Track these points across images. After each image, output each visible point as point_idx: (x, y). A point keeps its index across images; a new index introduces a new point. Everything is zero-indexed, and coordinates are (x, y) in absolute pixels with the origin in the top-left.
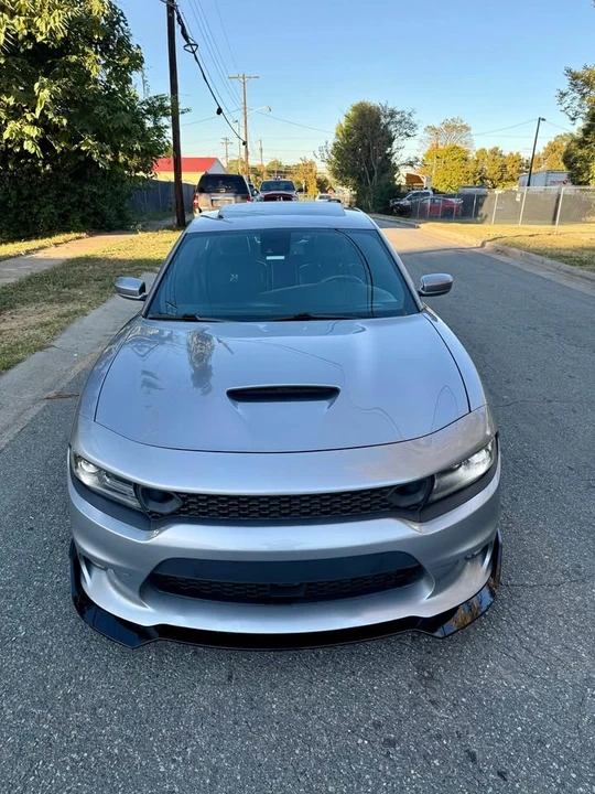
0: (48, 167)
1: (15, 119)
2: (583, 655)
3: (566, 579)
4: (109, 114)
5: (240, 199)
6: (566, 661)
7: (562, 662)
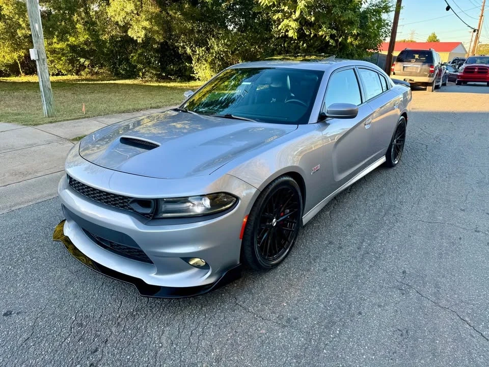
0: (305, 45)
1: (287, 18)
2: (213, 354)
3: (275, 319)
4: (342, 12)
5: (426, 67)
6: (199, 350)
7: (197, 349)
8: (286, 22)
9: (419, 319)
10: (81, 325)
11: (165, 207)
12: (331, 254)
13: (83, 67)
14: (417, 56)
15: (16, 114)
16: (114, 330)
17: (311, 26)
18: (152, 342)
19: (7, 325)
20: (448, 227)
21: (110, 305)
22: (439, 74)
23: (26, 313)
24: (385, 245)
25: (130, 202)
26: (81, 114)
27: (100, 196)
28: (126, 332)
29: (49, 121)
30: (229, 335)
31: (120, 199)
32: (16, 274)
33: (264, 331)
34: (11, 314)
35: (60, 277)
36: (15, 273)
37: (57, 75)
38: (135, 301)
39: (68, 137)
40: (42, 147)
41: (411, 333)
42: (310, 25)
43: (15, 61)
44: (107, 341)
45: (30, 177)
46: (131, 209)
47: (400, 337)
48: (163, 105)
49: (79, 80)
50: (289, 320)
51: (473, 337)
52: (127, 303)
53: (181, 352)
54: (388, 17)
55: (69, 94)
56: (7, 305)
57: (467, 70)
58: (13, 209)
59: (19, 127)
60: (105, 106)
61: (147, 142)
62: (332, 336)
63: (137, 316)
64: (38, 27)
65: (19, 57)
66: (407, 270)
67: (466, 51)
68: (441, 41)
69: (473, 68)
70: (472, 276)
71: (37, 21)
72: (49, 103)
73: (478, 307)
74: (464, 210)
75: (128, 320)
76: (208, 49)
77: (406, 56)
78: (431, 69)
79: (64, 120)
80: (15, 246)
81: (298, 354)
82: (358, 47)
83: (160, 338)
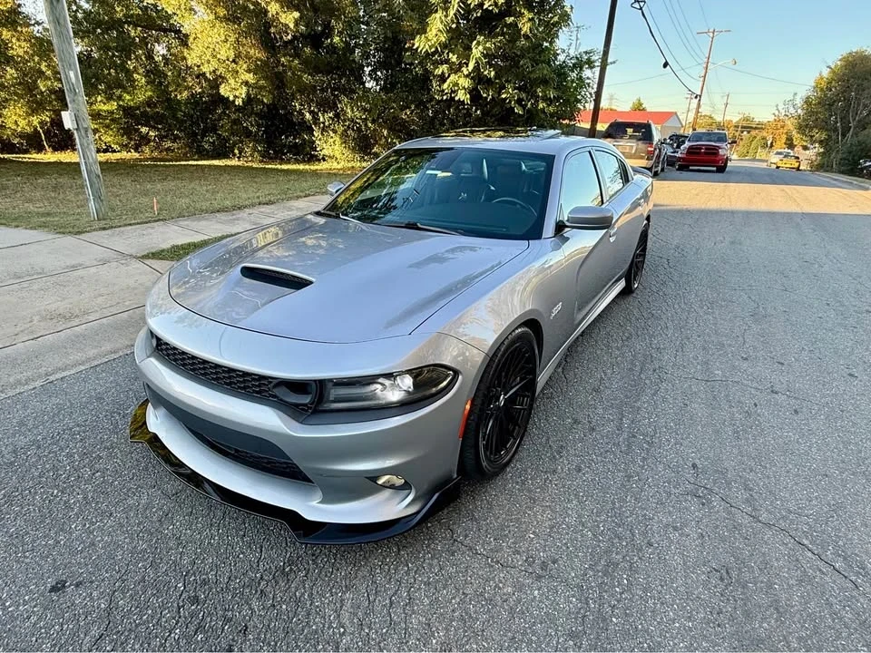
0: (478, 112)
1: (455, 73)
2: (434, 641)
3: (521, 565)
4: (533, 66)
5: (641, 145)
6: (409, 636)
7: (405, 633)
8: (453, 78)
9: (738, 548)
10: (195, 600)
11: (335, 392)
12: (581, 440)
13: (145, 140)
14: (630, 131)
15: (43, 215)
16: (255, 604)
17: (488, 85)
18: (327, 626)
19: (59, 612)
20: (733, 386)
21: (241, 556)
22: (659, 156)
23: (92, 582)
24: (655, 422)
25: (272, 385)
26: (151, 215)
27: (216, 373)
28: (278, 607)
29: (101, 225)
30: (453, 601)
31: (254, 379)
32: (68, 506)
33: (510, 590)
34: (64, 586)
35: (148, 506)
36: (65, 503)
37: (106, 151)
38: (284, 545)
39: (133, 252)
40: (93, 270)
41: (734, 574)
42: (488, 82)
43: (35, 129)
44: (247, 628)
45: (77, 322)
46: (275, 396)
47: (719, 582)
48: (278, 200)
49: (141, 160)
50: (544, 566)
51: (823, 573)
52: (272, 549)
53: (380, 643)
54: (591, 75)
55: (127, 182)
56: (56, 569)
57: (691, 150)
58: (51, 378)
59: (51, 236)
60: (187, 200)
61: (288, 275)
62: (617, 589)
63: (293, 575)
64: (73, 76)
65: (42, 123)
66: (697, 462)
67: (681, 124)
68: (649, 110)
69: (699, 148)
70: (791, 467)
71: (73, 67)
72: (98, 198)
73: (814, 520)
74: (746, 359)
75: (277, 583)
76: (337, 116)
77: (616, 130)
78: (650, 149)
79: (125, 225)
80: (61, 449)
81: (574, 629)
82: (552, 115)
83: (339, 616)
